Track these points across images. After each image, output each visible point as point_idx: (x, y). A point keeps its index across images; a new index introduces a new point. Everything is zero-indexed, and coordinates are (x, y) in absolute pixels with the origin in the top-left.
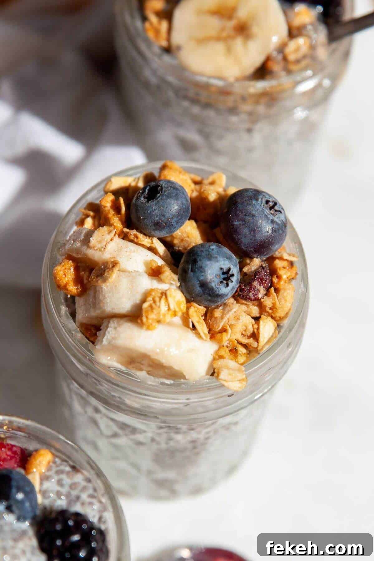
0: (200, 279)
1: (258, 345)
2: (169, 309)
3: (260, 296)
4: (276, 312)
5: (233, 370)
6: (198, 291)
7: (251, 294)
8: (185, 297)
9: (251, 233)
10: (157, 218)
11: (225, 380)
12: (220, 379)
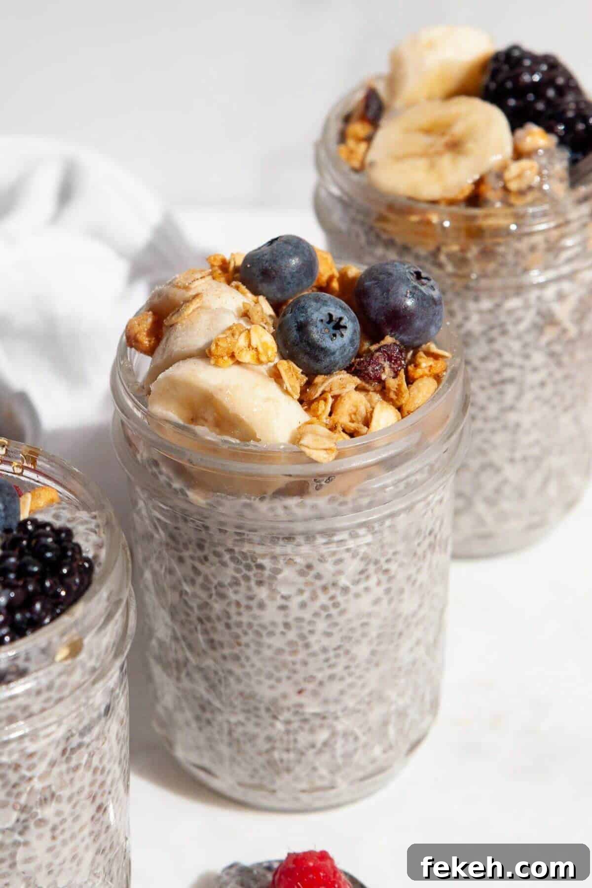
0: (299, 321)
1: (368, 431)
2: (250, 345)
3: (384, 377)
4: (402, 396)
5: (322, 436)
6: (293, 336)
7: (370, 368)
8: (277, 345)
9: (383, 294)
10: (267, 264)
11: (306, 446)
12: (301, 445)
